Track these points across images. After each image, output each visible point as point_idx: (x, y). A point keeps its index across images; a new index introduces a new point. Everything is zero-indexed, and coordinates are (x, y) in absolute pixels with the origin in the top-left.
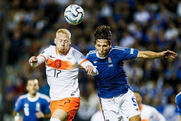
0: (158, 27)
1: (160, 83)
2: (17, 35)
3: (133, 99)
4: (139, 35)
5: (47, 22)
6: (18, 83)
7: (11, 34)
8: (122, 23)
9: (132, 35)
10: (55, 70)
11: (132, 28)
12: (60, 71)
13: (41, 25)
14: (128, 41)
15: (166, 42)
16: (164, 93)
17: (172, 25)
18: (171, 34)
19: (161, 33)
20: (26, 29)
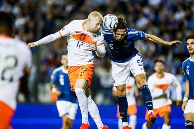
0: (168, 10)
1: (170, 57)
2: (49, 17)
3: (138, 61)
4: (152, 16)
5: (74, 6)
6: (50, 57)
7: (44, 16)
8: (138, 6)
9: (146, 16)
10: (79, 41)
11: (146, 10)
12: (83, 43)
13: (69, 8)
14: (143, 22)
15: (175, 22)
16: (173, 65)
17: (180, 8)
18: (180, 15)
19: (171, 15)
20: (57, 11)
